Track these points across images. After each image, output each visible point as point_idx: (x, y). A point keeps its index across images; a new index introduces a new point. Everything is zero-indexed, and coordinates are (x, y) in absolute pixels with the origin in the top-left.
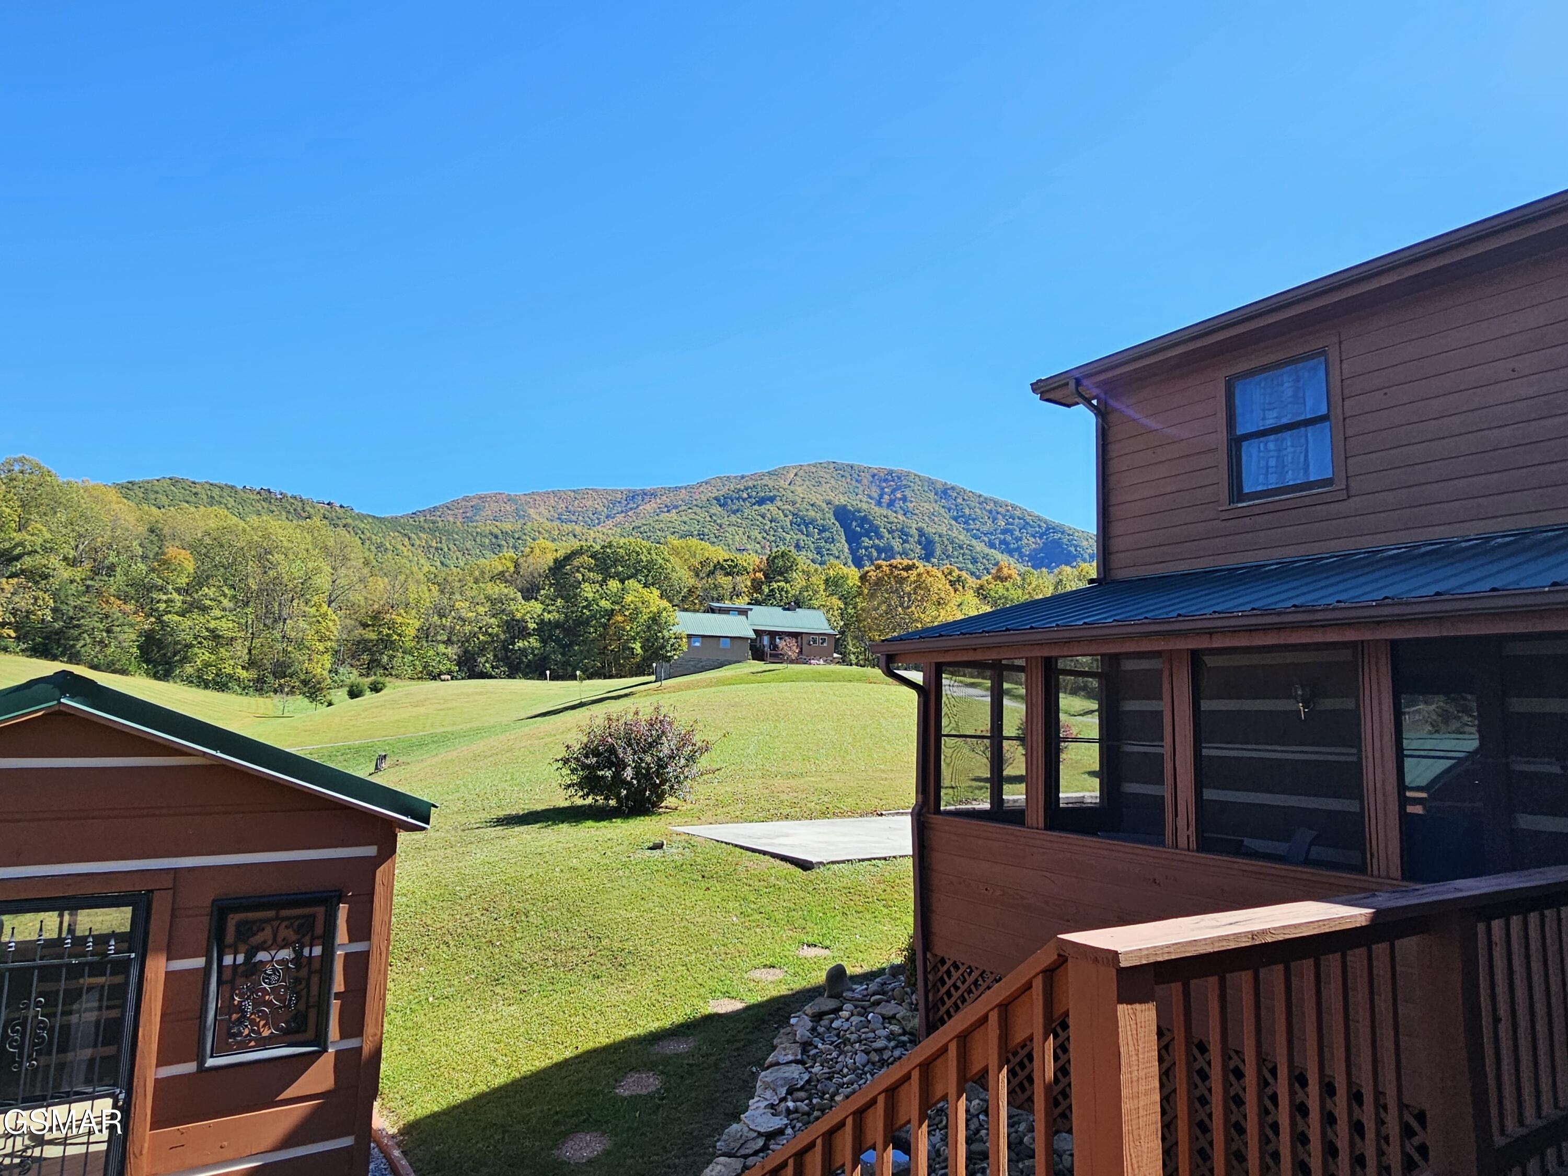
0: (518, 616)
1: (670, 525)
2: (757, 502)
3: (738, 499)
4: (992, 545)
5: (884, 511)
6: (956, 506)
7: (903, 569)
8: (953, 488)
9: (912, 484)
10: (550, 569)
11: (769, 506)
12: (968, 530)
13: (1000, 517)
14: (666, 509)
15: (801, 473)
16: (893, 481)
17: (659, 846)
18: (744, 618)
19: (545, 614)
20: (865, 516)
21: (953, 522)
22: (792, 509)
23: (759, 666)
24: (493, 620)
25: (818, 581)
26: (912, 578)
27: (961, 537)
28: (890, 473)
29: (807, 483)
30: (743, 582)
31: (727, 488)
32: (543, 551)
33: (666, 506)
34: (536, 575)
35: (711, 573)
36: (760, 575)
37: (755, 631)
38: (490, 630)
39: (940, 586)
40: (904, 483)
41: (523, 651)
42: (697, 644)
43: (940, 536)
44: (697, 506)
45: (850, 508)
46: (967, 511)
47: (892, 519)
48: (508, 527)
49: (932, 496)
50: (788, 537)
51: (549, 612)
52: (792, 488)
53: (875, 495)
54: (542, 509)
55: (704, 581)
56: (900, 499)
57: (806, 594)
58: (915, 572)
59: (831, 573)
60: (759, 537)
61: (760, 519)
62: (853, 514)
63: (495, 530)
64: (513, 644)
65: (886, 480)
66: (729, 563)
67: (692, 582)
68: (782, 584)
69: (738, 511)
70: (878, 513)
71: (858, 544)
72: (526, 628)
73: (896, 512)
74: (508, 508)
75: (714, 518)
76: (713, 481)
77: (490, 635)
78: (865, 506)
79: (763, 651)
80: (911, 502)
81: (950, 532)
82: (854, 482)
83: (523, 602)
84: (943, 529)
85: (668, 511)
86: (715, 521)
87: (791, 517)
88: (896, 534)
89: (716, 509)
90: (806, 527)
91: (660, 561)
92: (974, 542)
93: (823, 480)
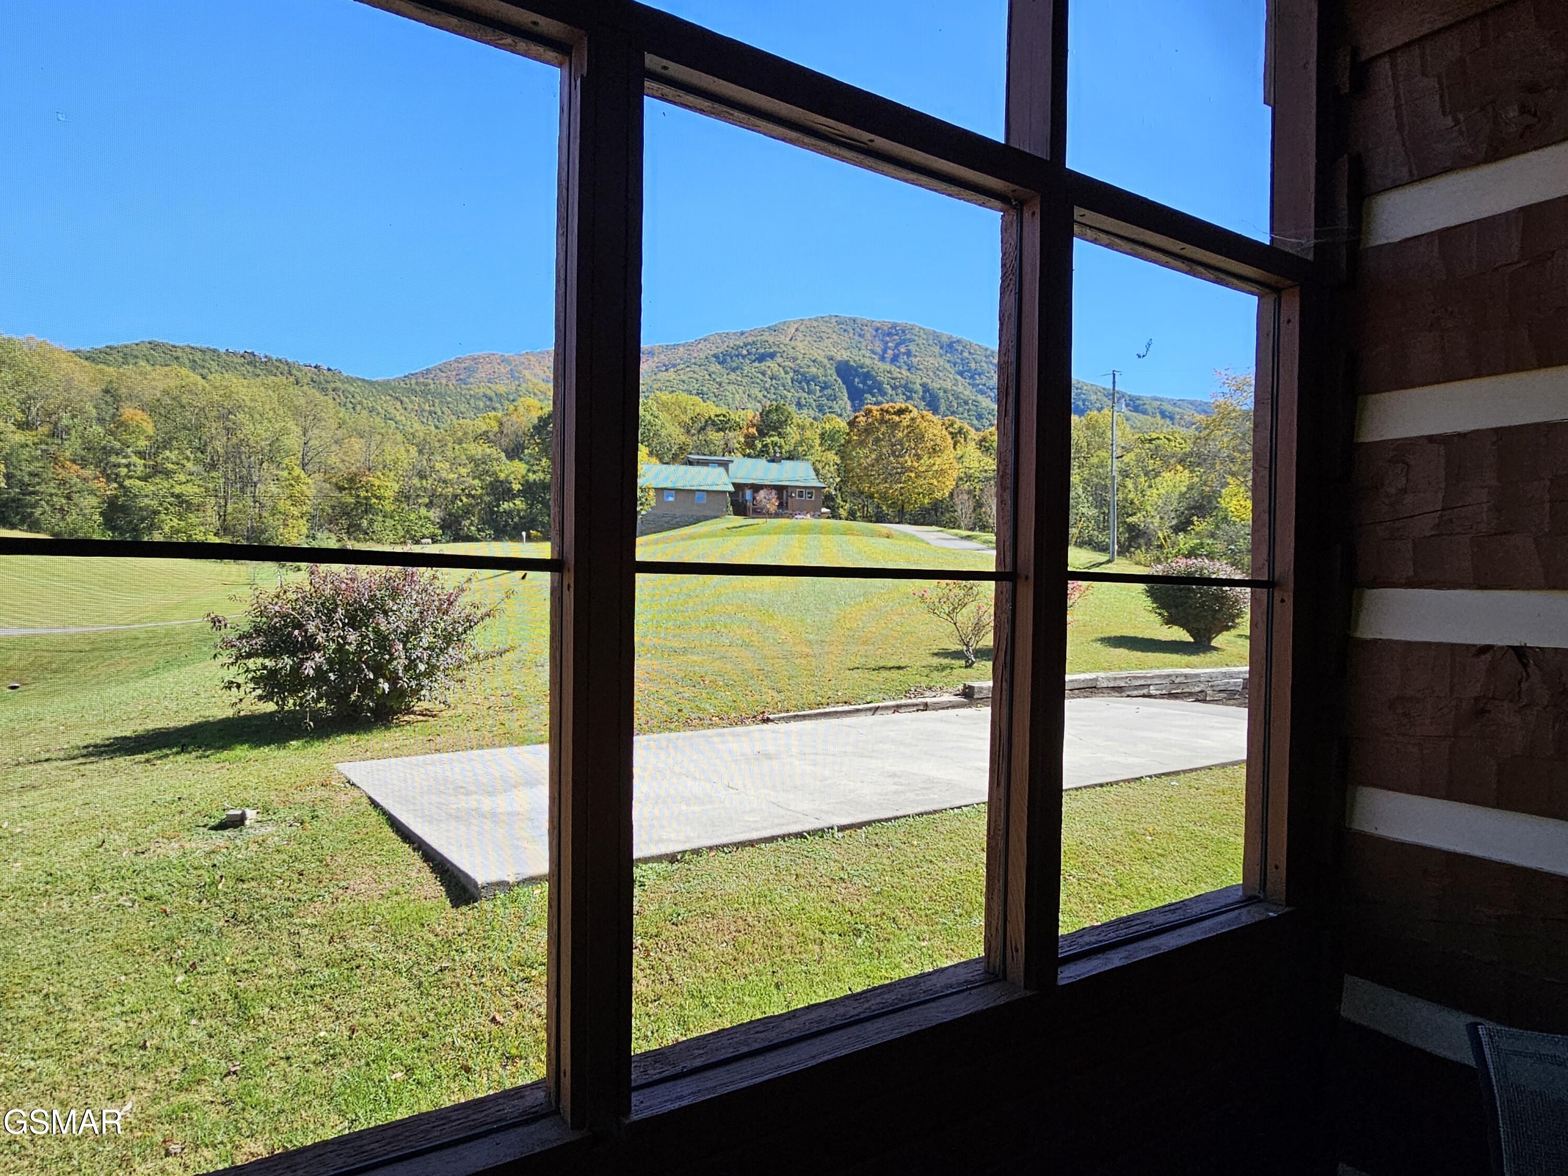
0: (502, 476)
1: (668, 384)
2: (757, 359)
3: (737, 356)
5: (888, 367)
6: (962, 360)
7: (895, 413)
8: (958, 341)
9: (916, 338)
10: (535, 427)
11: (769, 363)
12: (974, 386)
14: (664, 368)
15: (802, 328)
16: (897, 335)
18: (723, 470)
19: (530, 474)
20: (868, 372)
21: (959, 377)
22: (793, 366)
23: (740, 520)
24: (476, 482)
25: (813, 436)
26: (905, 424)
27: (966, 393)
28: (894, 326)
29: (809, 338)
30: (737, 438)
31: (726, 344)
32: (529, 409)
33: (664, 365)
34: (519, 433)
35: (703, 429)
36: (753, 431)
37: (736, 485)
38: (473, 492)
40: (908, 336)
41: (508, 513)
42: (667, 498)
43: (945, 392)
44: (695, 364)
45: (852, 363)
46: (973, 365)
47: (896, 375)
48: (502, 389)
49: (937, 349)
50: (789, 395)
51: (534, 472)
52: (793, 343)
53: (879, 350)
54: (538, 370)
55: (695, 438)
56: (904, 354)
57: (800, 449)
58: (907, 416)
59: (827, 426)
60: (760, 395)
61: (760, 376)
62: (856, 370)
63: (489, 392)
64: (498, 506)
65: (889, 334)
66: (722, 418)
67: (683, 438)
68: (776, 439)
69: (737, 368)
70: (881, 369)
71: (861, 401)
72: (510, 490)
73: (899, 367)
74: (503, 370)
75: (713, 376)
76: (712, 338)
77: (473, 497)
78: (868, 362)
79: (745, 506)
80: (916, 356)
81: (955, 388)
82: (856, 337)
83: (508, 462)
84: (948, 385)
85: (667, 370)
86: (714, 379)
87: (791, 374)
88: (899, 391)
89: (715, 367)
90: (808, 384)
91: (649, 417)
92: (980, 398)
93: (825, 335)
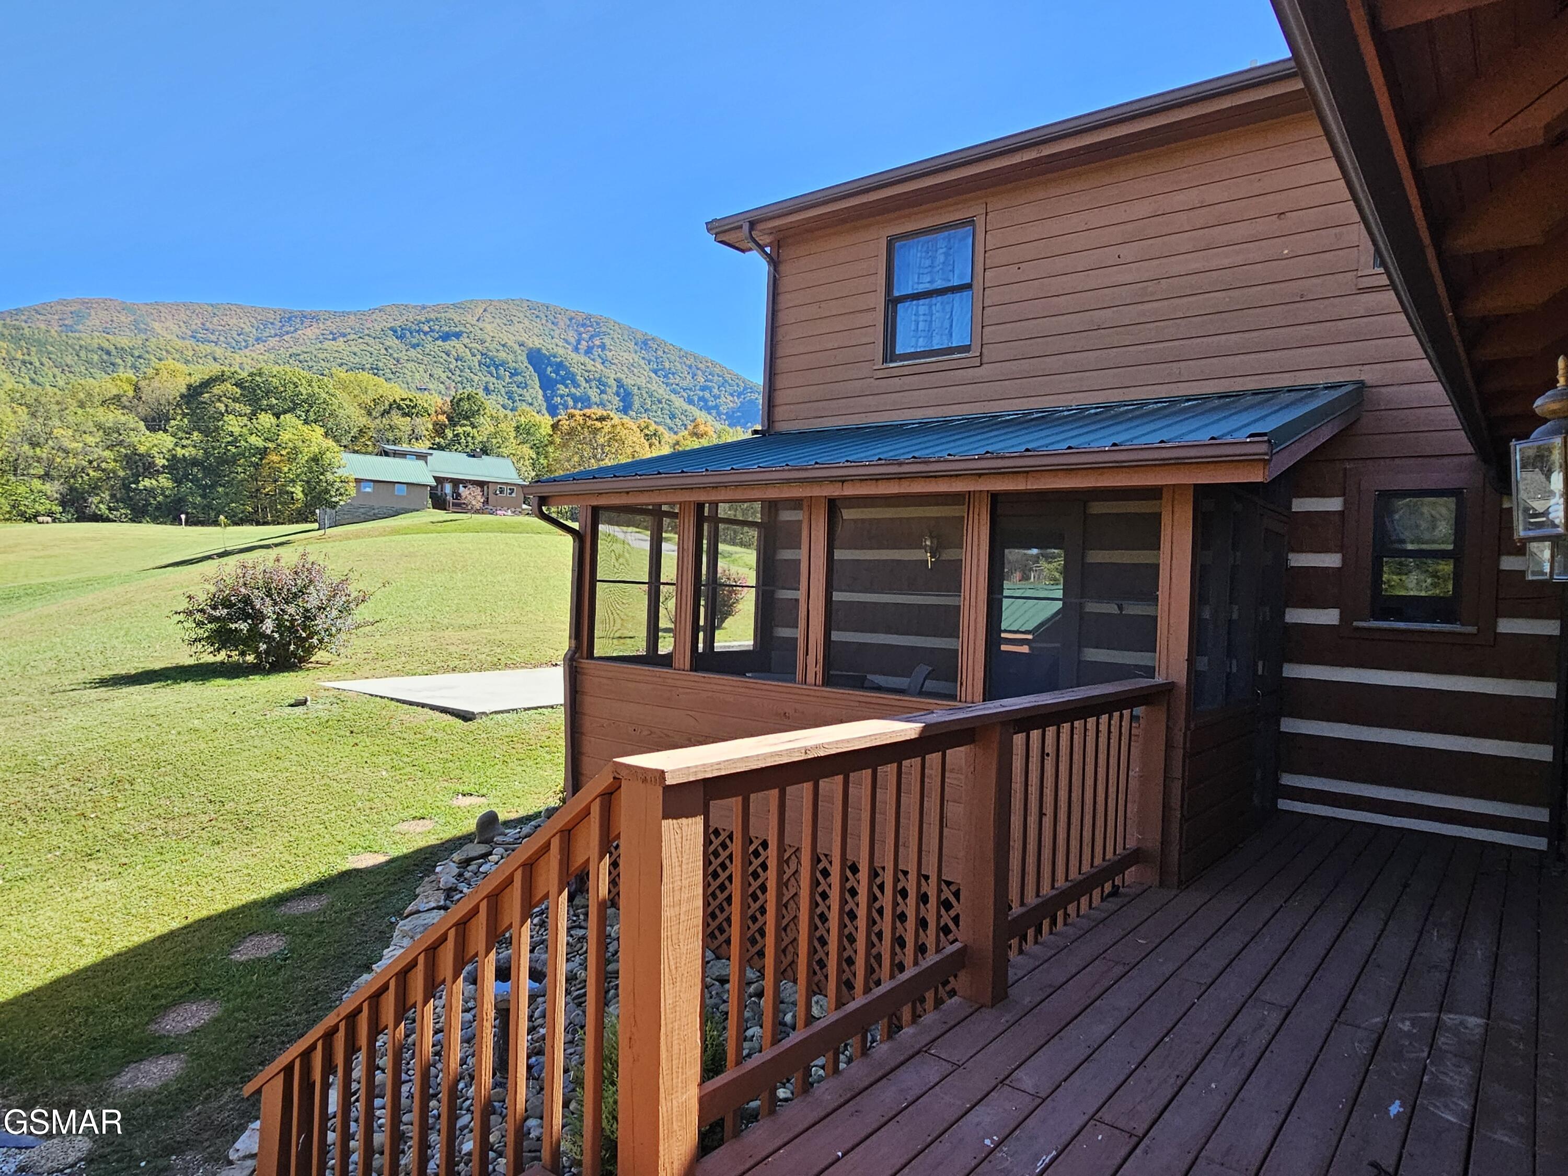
0: (142, 450)
1: (337, 355)
2: (440, 337)
3: (418, 332)
4: (690, 402)
5: (583, 359)
6: (657, 358)
7: (597, 419)
8: (654, 339)
9: (611, 332)
10: (182, 396)
11: (454, 342)
12: (667, 384)
13: (699, 372)
14: (331, 337)
15: (491, 309)
16: (592, 326)
17: (304, 703)
18: (422, 463)
19: (178, 449)
20: (561, 362)
21: (653, 375)
22: (480, 348)
23: (441, 515)
24: (107, 453)
25: (507, 428)
26: (606, 430)
27: (661, 391)
28: (589, 318)
29: (498, 320)
30: (424, 425)
31: (405, 318)
32: (173, 373)
33: (331, 333)
34: (163, 402)
35: (385, 413)
36: (443, 418)
37: (436, 478)
38: (104, 465)
39: (635, 439)
40: (603, 329)
41: (150, 491)
42: (368, 490)
43: (639, 389)
44: (369, 335)
45: (544, 351)
46: (667, 365)
47: (589, 367)
48: (124, 341)
49: (632, 345)
50: (476, 379)
51: (183, 447)
52: (480, 324)
53: (573, 341)
54: (169, 324)
55: (378, 421)
56: (599, 347)
57: (494, 441)
58: (608, 423)
59: (523, 419)
60: (443, 377)
61: (444, 356)
62: (548, 359)
63: (106, 345)
64: (137, 482)
65: (583, 325)
66: (408, 402)
67: (364, 421)
68: (468, 429)
69: (418, 345)
70: (575, 360)
71: (553, 391)
72: (152, 464)
73: (593, 360)
74: (123, 319)
75: (390, 350)
76: (388, 309)
77: (103, 470)
78: (561, 351)
79: (445, 500)
80: (610, 351)
81: (649, 385)
82: (549, 325)
83: (148, 433)
84: (642, 382)
85: (334, 339)
86: (391, 355)
87: (479, 357)
88: (593, 384)
89: (392, 342)
90: (497, 369)
91: (324, 395)
92: (673, 397)
93: (515, 319)
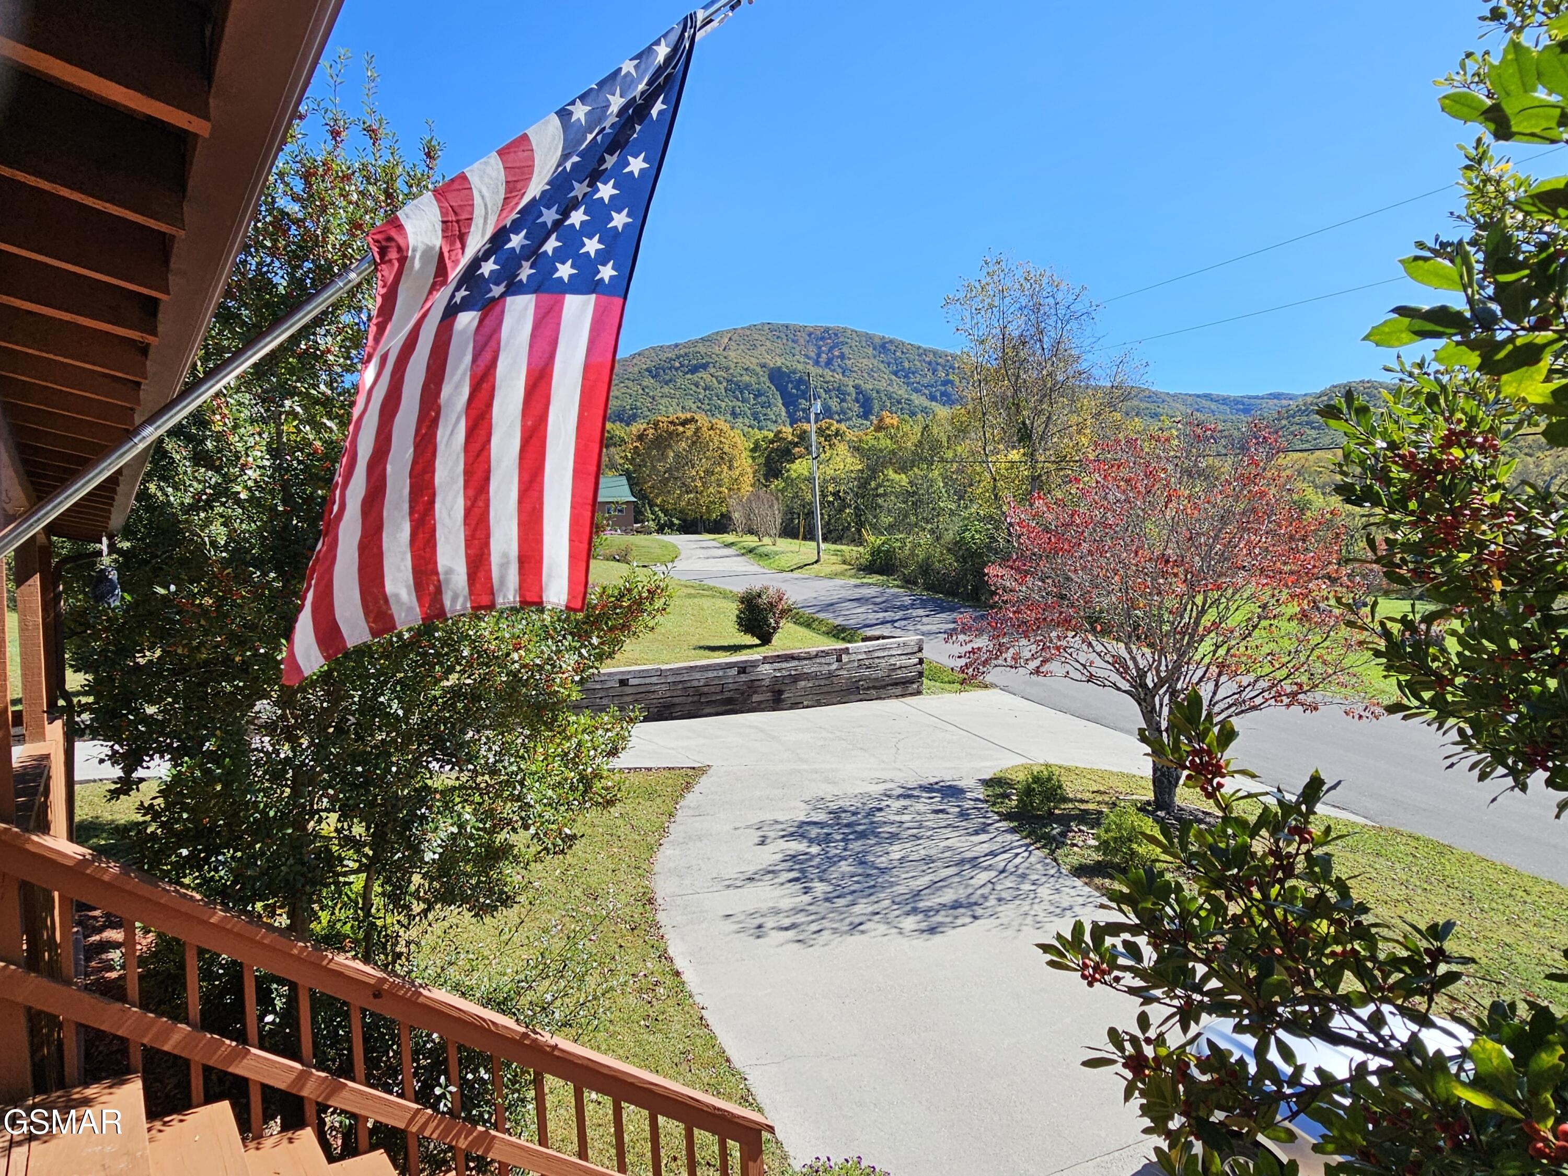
2: (690, 370)
3: (670, 369)
4: (933, 398)
5: (821, 371)
6: (895, 359)
8: (891, 342)
9: (849, 341)
11: (702, 374)
12: (908, 384)
13: (940, 368)
15: (735, 337)
16: (830, 338)
20: (801, 377)
21: (894, 377)
22: (726, 376)
28: (827, 330)
29: (742, 347)
31: (659, 358)
40: (841, 339)
43: (878, 392)
44: (629, 379)
45: (785, 369)
46: (906, 365)
47: (828, 378)
49: (870, 351)
50: (723, 405)
52: (725, 354)
53: (813, 355)
56: (838, 357)
60: (693, 407)
61: (693, 387)
62: (789, 376)
65: (822, 339)
69: (670, 381)
70: (815, 373)
71: (795, 406)
73: (833, 371)
75: (647, 390)
76: (646, 352)
78: (800, 367)
80: (850, 359)
81: (889, 388)
82: (790, 343)
84: (882, 385)
86: (648, 394)
87: (725, 384)
88: (833, 394)
89: (648, 381)
90: (742, 393)
92: (914, 396)
93: (758, 343)
